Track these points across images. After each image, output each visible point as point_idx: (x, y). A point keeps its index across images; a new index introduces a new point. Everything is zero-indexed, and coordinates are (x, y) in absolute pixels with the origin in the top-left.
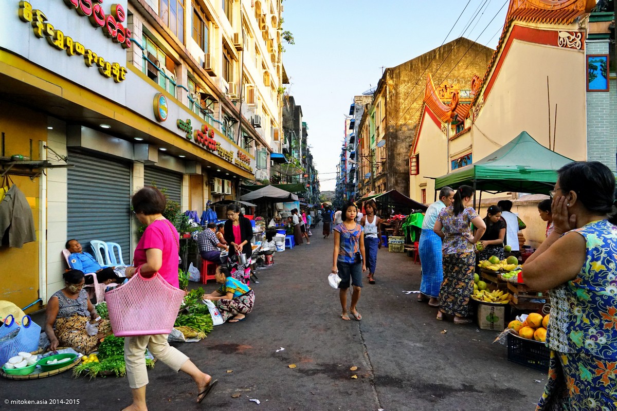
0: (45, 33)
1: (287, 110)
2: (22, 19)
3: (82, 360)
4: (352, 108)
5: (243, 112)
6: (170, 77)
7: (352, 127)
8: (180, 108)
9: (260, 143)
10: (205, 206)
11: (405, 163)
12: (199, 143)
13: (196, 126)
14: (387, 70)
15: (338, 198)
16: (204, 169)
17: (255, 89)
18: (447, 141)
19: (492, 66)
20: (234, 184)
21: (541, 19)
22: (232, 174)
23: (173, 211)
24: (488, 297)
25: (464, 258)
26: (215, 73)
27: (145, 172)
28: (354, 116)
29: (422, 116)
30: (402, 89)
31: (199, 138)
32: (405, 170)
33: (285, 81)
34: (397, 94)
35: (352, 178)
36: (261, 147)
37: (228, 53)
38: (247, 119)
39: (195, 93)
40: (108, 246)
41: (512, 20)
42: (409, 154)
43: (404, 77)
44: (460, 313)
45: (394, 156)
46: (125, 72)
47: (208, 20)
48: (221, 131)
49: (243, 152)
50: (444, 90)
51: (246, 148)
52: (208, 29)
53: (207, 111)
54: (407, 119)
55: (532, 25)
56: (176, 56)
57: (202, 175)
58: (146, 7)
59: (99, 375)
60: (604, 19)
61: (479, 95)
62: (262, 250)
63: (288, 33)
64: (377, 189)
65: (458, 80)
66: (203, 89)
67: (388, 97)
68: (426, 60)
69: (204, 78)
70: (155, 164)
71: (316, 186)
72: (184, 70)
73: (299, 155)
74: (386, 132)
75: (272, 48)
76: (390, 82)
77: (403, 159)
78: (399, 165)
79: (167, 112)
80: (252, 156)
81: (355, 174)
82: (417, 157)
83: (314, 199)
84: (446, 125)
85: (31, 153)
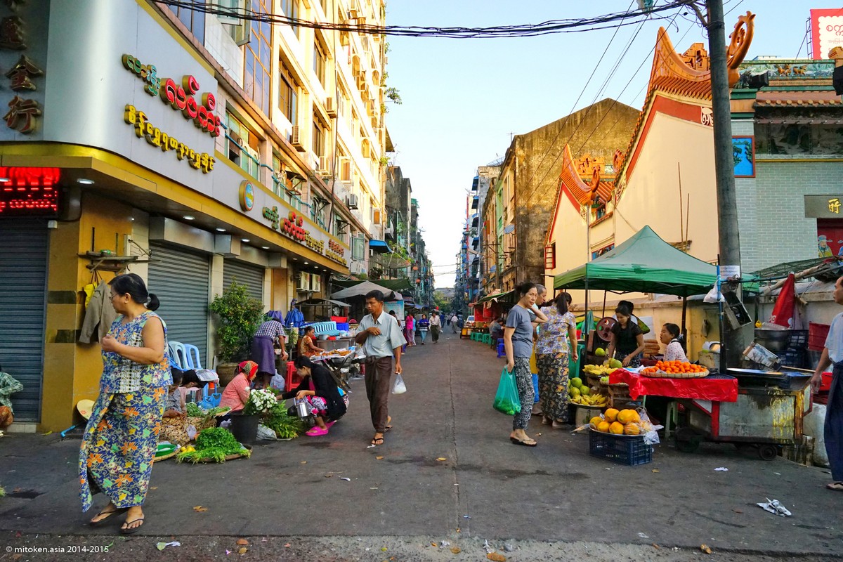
0: (145, 132)
1: (391, 185)
2: (128, 122)
3: (181, 451)
4: (476, 182)
5: (335, 192)
6: (253, 156)
7: (475, 207)
8: (267, 195)
9: (356, 228)
10: (289, 305)
11: (539, 253)
12: (286, 233)
13: (283, 214)
14: (517, 138)
15: (458, 297)
16: (289, 262)
17: (351, 163)
18: (587, 227)
19: (635, 141)
20: (324, 279)
21: (683, 92)
22: (321, 267)
23: (256, 310)
24: (585, 400)
25: (560, 359)
26: (304, 148)
27: (224, 266)
28: (478, 192)
29: (558, 196)
30: (535, 161)
31: (286, 227)
32: (539, 263)
33: (390, 148)
34: (529, 166)
35: (475, 271)
36: (357, 233)
37: (319, 121)
38: (341, 199)
39: (281, 171)
40: (185, 348)
41: (654, 90)
42: (543, 243)
43: (537, 146)
44: (562, 418)
45: (525, 246)
46: (214, 161)
47: (297, 85)
48: (310, 217)
49: (336, 241)
50: (585, 164)
51: (338, 234)
52: (297, 96)
53: (293, 193)
54: (541, 199)
55: (675, 97)
56: (261, 132)
57: (287, 269)
58: (231, 83)
59: (200, 462)
60: (746, 96)
61: (621, 174)
62: (356, 358)
63: (394, 90)
64: (505, 286)
65: (605, 151)
66: (290, 166)
67: (517, 171)
68: (565, 126)
69: (291, 154)
70: (237, 257)
71: (429, 281)
72: (269, 146)
73: (406, 242)
74: (515, 214)
75: (372, 110)
76: (520, 152)
77: (537, 249)
78: (531, 256)
79: (253, 200)
80: (345, 246)
81: (479, 266)
82: (554, 246)
83: (425, 298)
84: (586, 208)
85: (117, 247)
